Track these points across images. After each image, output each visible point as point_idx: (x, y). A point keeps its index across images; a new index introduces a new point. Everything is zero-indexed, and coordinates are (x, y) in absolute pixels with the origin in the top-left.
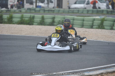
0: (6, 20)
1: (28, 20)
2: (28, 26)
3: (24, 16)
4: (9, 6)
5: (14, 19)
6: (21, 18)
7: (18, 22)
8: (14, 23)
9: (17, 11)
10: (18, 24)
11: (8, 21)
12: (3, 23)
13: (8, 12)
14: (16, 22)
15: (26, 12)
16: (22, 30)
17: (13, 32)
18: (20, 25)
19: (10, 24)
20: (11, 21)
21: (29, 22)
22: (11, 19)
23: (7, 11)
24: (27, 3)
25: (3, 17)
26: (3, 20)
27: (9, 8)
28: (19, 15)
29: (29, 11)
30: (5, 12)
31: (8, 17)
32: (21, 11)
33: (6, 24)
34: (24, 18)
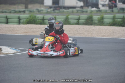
0: (96, 22)
1: (121, 21)
2: (121, 28)
3: (116, 17)
4: (100, 6)
5: (105, 20)
6: (113, 19)
7: (110, 23)
8: (106, 24)
9: (109, 11)
10: (110, 26)
11: (99, 22)
12: (93, 25)
13: (99, 12)
14: (107, 24)
15: (119, 13)
16: (114, 33)
17: (104, 35)
18: (111, 27)
19: (101, 25)
20: (103, 22)
21: (121, 23)
22: (102, 21)
23: (97, 11)
24: (119, 2)
25: (93, 18)
26: (94, 21)
27: (99, 8)
28: (111, 16)
29: (121, 11)
30: (95, 12)
31: (98, 18)
32: (113, 11)
33: (96, 25)
34: (116, 18)
